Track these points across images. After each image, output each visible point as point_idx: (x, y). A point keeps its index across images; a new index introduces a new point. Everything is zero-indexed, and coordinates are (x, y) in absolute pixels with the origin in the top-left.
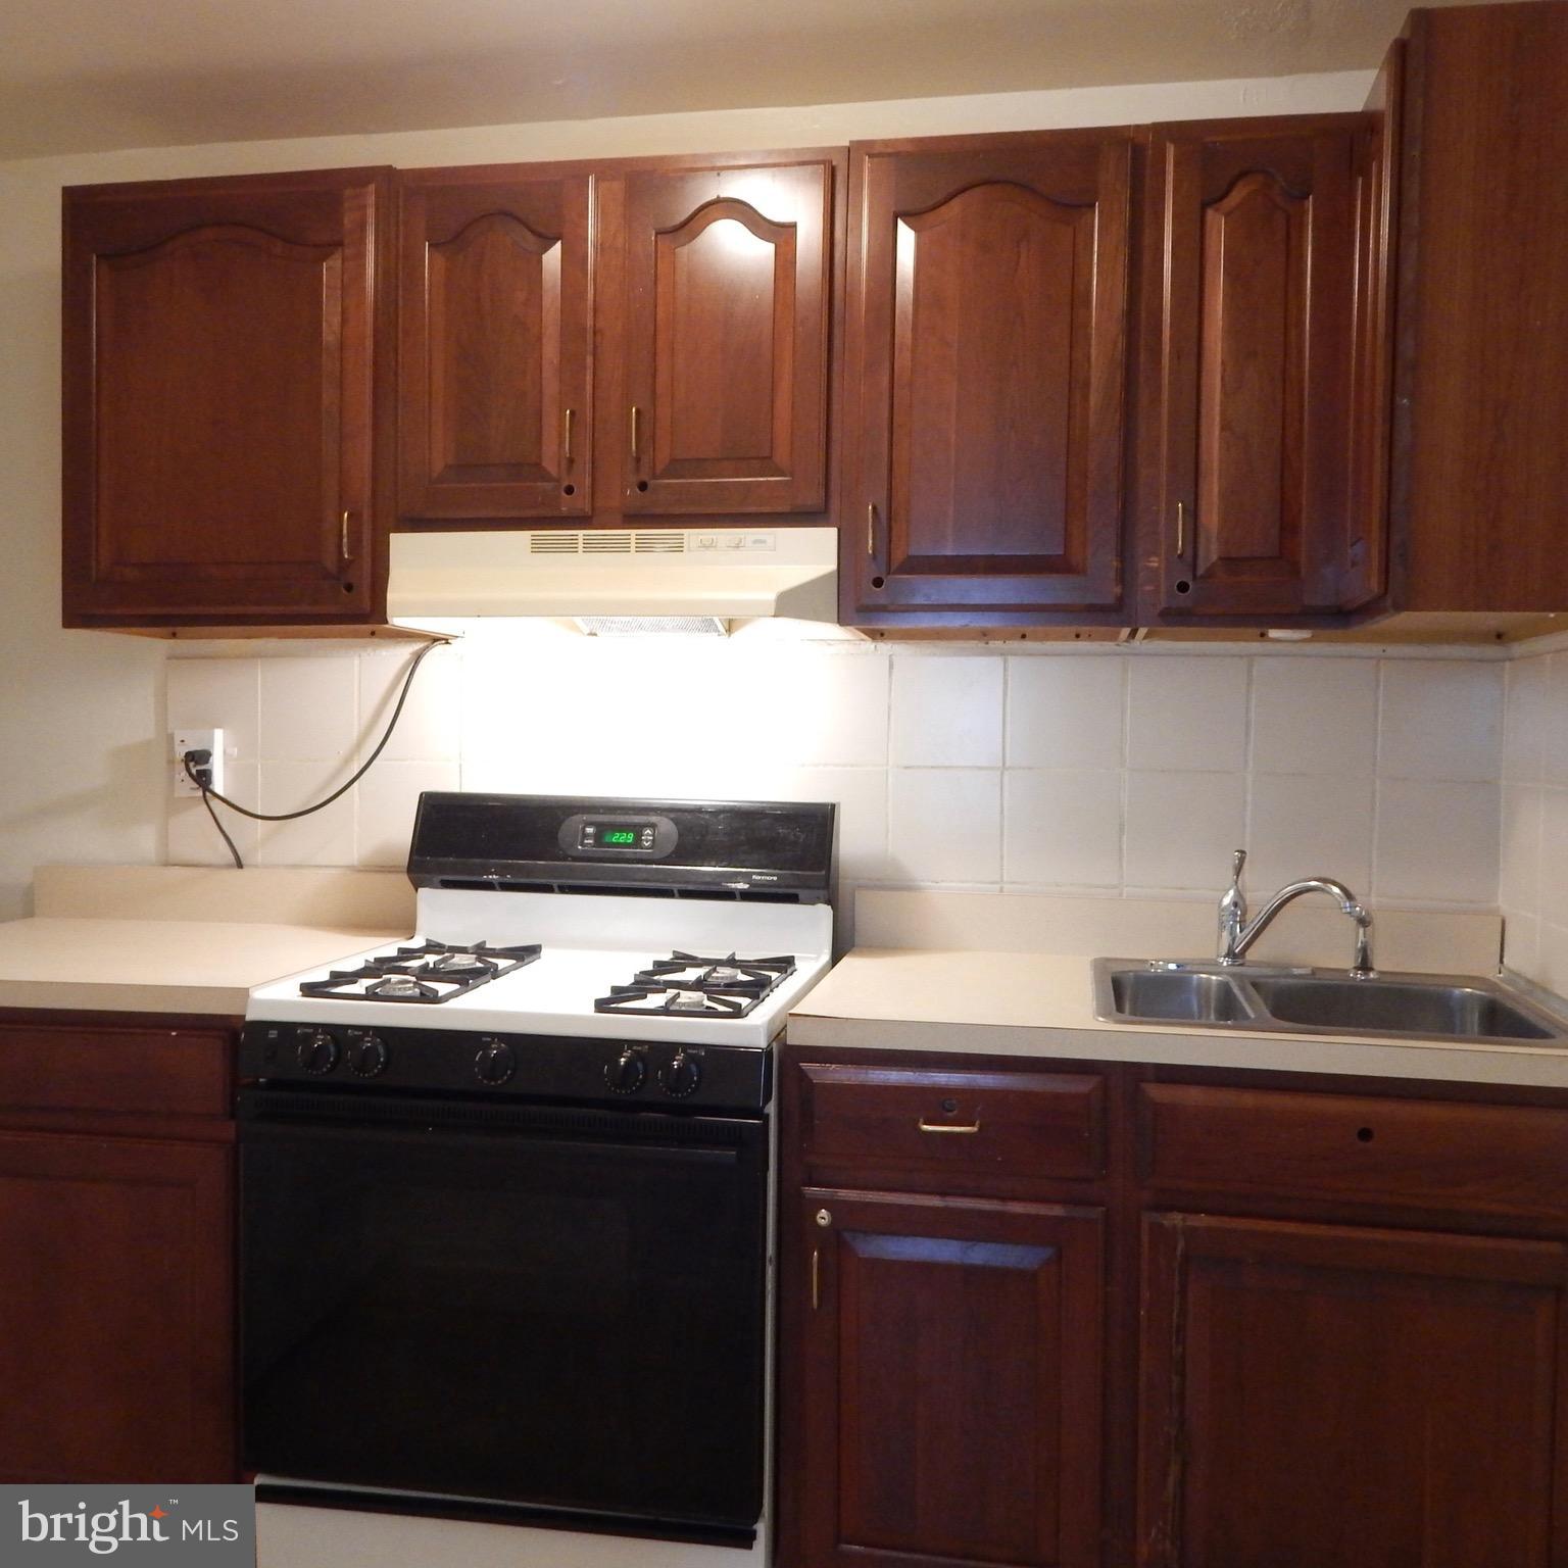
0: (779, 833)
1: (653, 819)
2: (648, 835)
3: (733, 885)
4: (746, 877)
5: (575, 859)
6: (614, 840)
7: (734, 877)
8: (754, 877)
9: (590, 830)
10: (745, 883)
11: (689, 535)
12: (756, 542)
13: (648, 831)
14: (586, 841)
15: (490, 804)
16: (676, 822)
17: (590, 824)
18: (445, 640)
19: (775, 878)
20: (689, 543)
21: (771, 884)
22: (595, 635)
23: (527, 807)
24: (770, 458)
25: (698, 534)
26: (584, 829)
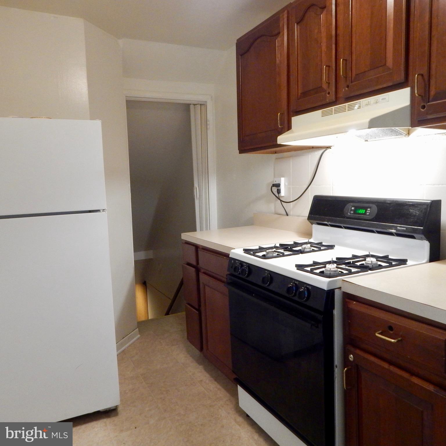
0: (410, 212)
1: (371, 205)
2: (369, 211)
3: (391, 230)
4: (395, 228)
5: (348, 218)
6: (359, 212)
7: (391, 227)
8: (398, 228)
9: (353, 208)
10: (395, 230)
11: (362, 101)
12: (383, 99)
13: (369, 209)
14: (351, 212)
15: (329, 199)
16: (377, 206)
17: (353, 206)
18: (329, 147)
19: (405, 229)
20: (362, 104)
21: (403, 231)
22: (367, 141)
23: (338, 201)
24: (385, 65)
25: (366, 100)
26: (351, 208)
